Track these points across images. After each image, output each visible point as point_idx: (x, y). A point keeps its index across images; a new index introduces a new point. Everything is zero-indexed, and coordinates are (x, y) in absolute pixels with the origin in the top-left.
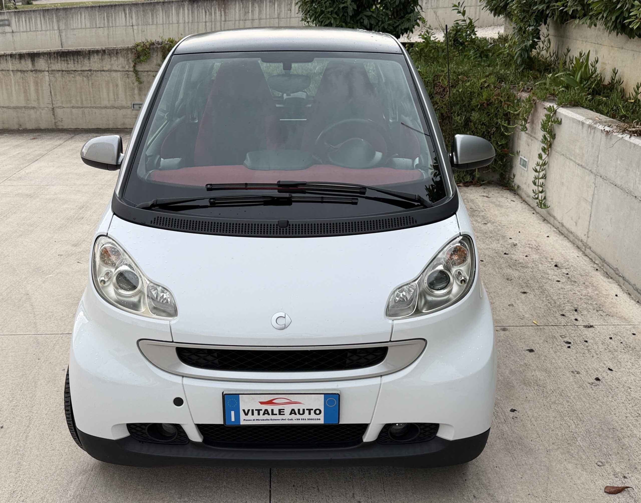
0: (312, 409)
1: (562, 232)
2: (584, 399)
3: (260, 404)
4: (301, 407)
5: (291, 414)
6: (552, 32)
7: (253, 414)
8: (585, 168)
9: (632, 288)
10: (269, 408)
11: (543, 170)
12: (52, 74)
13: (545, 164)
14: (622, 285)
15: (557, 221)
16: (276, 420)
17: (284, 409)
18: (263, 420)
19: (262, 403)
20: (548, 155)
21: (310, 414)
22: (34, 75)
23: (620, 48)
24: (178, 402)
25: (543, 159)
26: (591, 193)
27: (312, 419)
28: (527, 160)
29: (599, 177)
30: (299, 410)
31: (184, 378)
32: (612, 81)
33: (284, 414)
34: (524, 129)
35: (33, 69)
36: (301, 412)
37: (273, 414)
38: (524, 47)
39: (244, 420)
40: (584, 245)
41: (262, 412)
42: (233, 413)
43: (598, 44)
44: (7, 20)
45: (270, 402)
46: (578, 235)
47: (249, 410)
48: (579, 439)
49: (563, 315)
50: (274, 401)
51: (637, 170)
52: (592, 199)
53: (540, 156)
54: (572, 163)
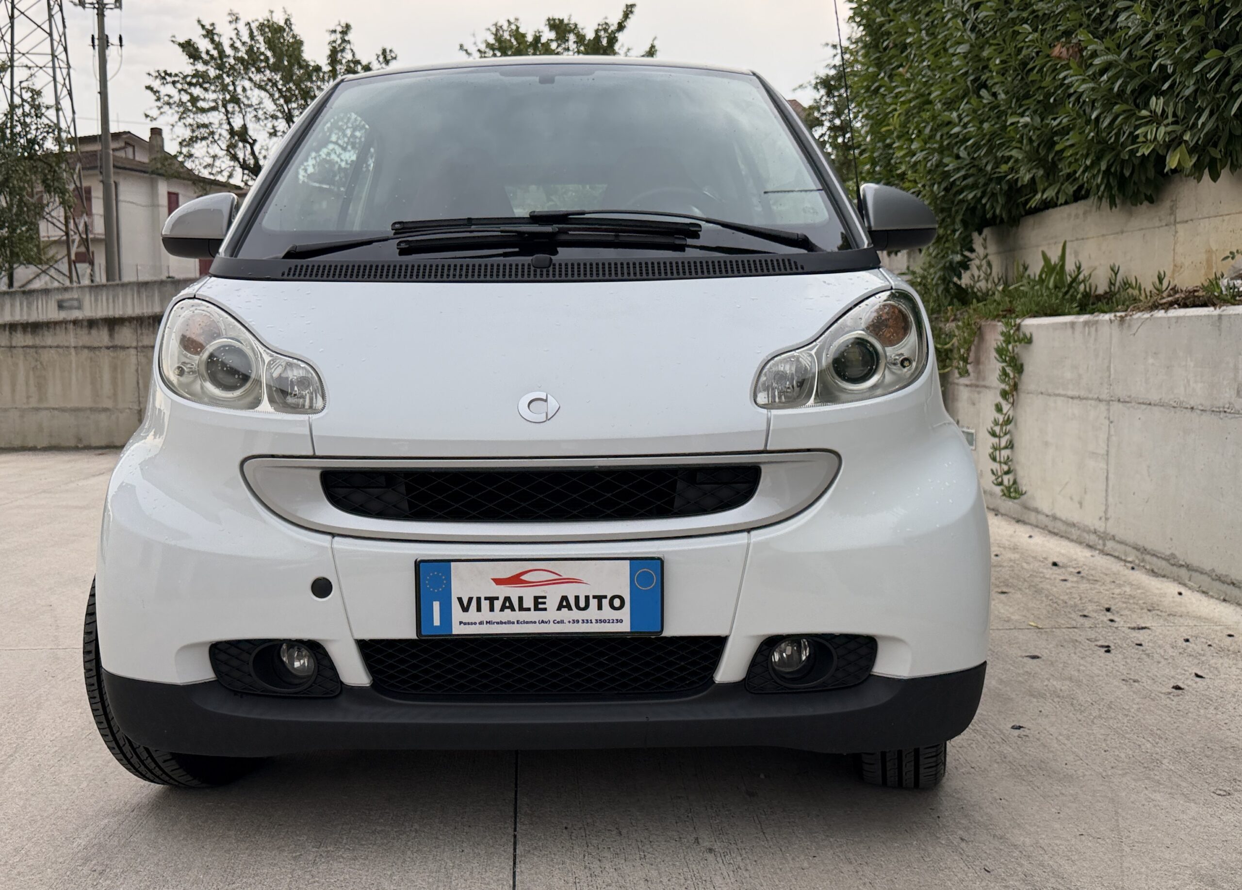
0: (605, 597)
1: (1056, 531)
2: (1160, 712)
3: (494, 584)
4: (582, 591)
5: (559, 609)
6: (992, 249)
7: (479, 609)
8: (1086, 399)
9: (1209, 579)
10: (513, 593)
11: (1006, 434)
12: (142, 352)
13: (1008, 421)
14: (1187, 582)
15: (1043, 514)
16: (527, 623)
17: (545, 597)
18: (501, 623)
19: (498, 582)
20: (1013, 404)
21: (600, 607)
22: (112, 354)
23: (1117, 233)
24: (321, 588)
25: (1005, 411)
26: (1103, 436)
27: (605, 621)
28: (973, 431)
29: (1116, 403)
30: (577, 598)
31: (336, 539)
32: (1110, 288)
33: (545, 609)
34: (964, 373)
35: (110, 344)
36: (582, 604)
37: (521, 608)
38: (948, 264)
39: (461, 623)
40: (1100, 537)
41: (498, 604)
42: (436, 605)
43: (1077, 239)
44: (78, 300)
45: (516, 580)
46: (1086, 523)
47: (470, 599)
48: (1165, 761)
49: (1085, 616)
50: (523, 578)
51: (1189, 359)
52: (1106, 448)
53: (999, 409)
54: (1060, 400)
